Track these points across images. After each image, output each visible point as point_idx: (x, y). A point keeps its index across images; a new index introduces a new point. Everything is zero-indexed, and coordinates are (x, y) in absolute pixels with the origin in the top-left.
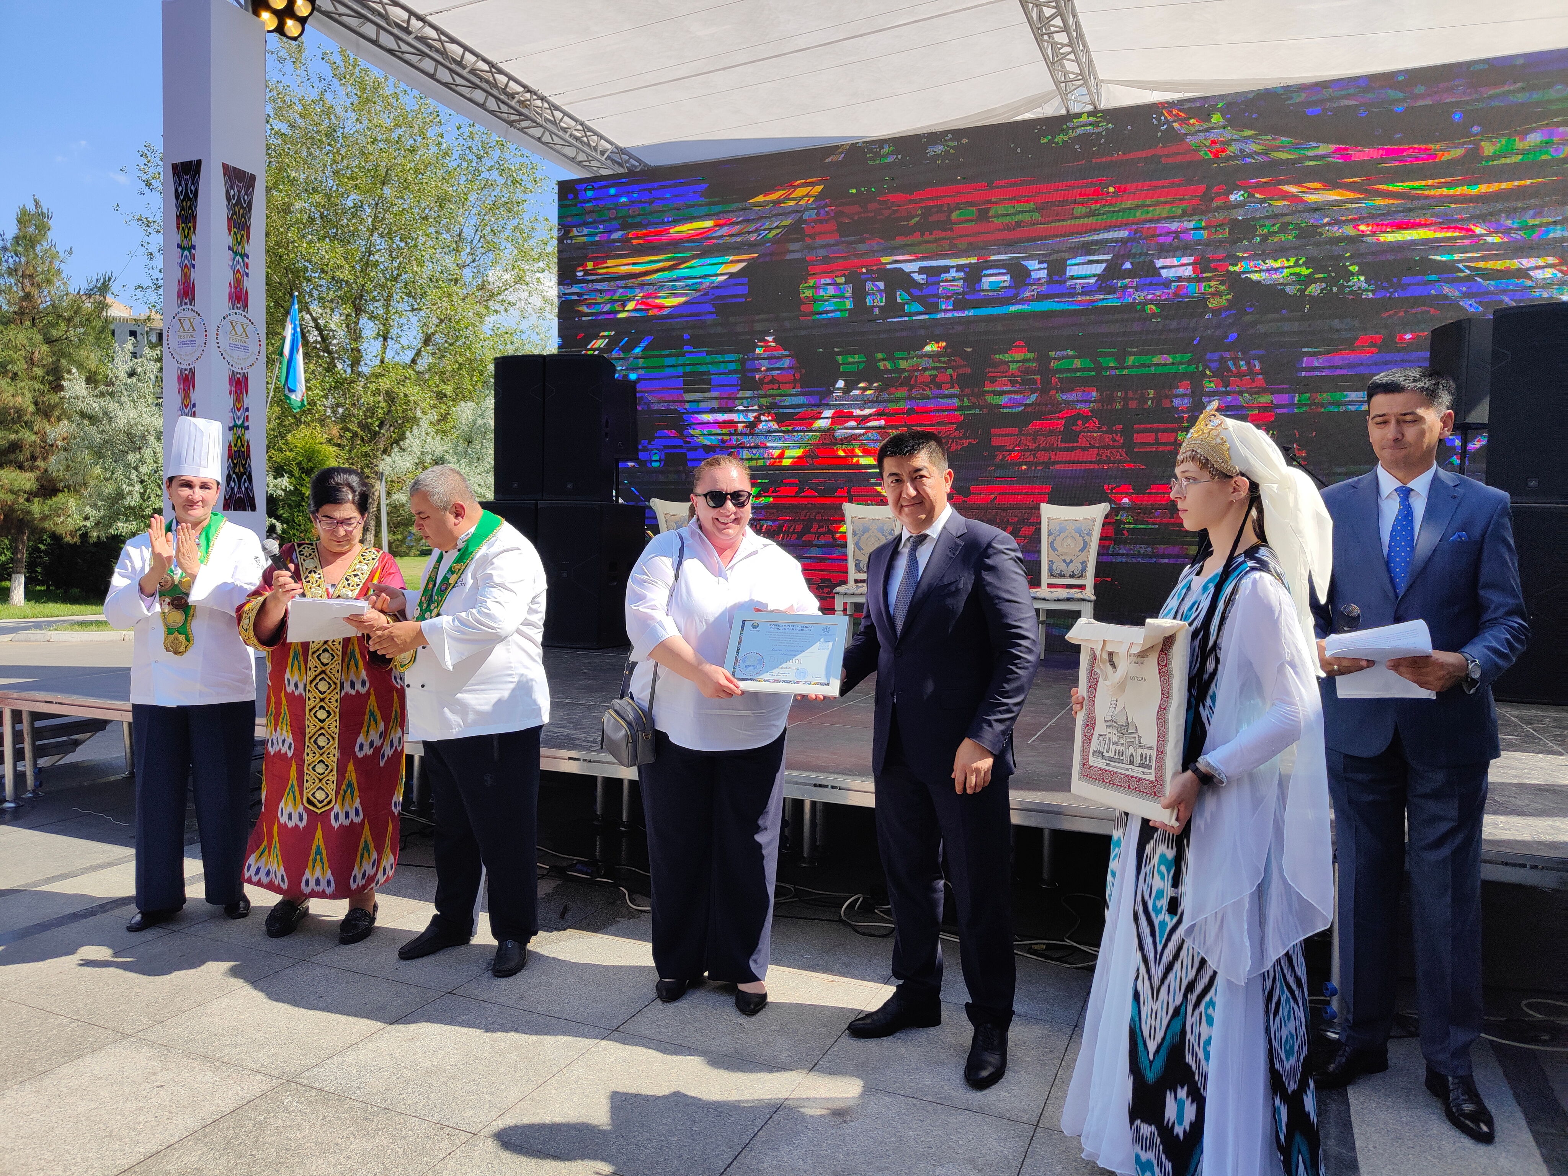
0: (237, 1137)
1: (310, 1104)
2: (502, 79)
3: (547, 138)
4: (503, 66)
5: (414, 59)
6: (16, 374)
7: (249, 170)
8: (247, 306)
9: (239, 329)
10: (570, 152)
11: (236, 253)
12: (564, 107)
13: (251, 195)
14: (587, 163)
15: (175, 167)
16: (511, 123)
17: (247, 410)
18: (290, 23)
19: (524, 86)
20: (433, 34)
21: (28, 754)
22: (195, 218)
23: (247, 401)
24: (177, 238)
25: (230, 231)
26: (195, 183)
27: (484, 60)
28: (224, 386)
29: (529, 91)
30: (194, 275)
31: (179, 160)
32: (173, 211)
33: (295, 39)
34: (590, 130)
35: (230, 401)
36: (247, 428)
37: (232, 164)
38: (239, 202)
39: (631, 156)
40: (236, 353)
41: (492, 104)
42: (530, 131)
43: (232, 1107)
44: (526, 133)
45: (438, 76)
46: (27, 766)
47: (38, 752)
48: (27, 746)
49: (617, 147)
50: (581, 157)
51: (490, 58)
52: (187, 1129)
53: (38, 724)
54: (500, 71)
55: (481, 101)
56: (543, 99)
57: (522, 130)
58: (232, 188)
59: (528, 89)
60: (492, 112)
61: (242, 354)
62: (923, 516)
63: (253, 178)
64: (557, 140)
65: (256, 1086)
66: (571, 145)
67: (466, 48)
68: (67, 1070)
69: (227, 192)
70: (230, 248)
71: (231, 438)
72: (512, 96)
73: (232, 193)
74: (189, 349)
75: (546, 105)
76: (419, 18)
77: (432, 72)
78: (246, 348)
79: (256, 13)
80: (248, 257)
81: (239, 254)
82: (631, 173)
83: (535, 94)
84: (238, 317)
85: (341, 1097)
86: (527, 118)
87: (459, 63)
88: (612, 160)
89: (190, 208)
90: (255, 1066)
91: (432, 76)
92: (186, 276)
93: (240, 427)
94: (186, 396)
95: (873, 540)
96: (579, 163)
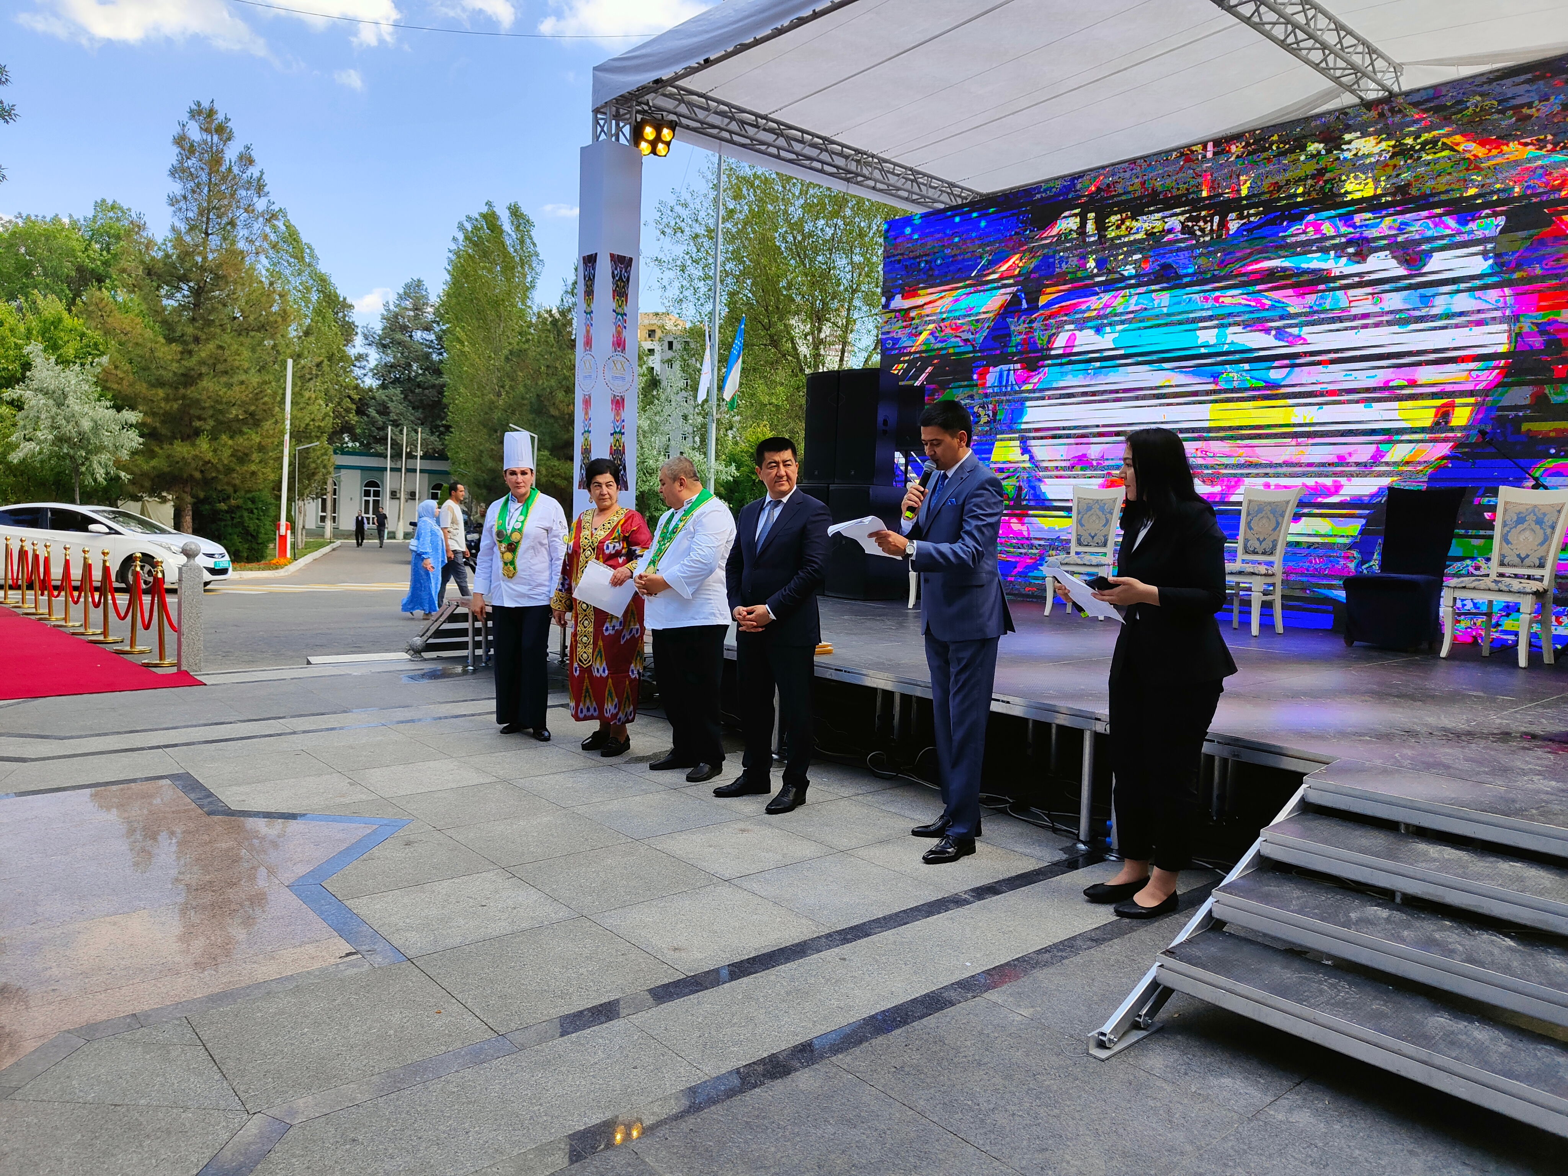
2: (835, 148)
3: (880, 186)
4: (833, 138)
5: (762, 148)
7: (628, 255)
8: (624, 350)
9: (619, 366)
10: (904, 194)
11: (618, 314)
12: (892, 160)
14: (921, 201)
15: (583, 259)
16: (848, 180)
17: (623, 422)
19: (855, 150)
20: (774, 126)
21: (483, 643)
22: (593, 292)
23: (624, 416)
24: (584, 307)
26: (594, 269)
27: (819, 137)
28: (608, 405)
29: (859, 153)
30: (592, 331)
31: (585, 255)
33: (665, 155)
34: (919, 173)
35: (611, 416)
36: (623, 435)
37: (616, 253)
38: (621, 277)
39: (963, 189)
41: (829, 169)
42: (864, 183)
44: (862, 185)
45: (782, 156)
46: (482, 651)
49: (947, 183)
50: (913, 197)
51: (823, 135)
54: (833, 142)
55: (819, 168)
56: (873, 156)
57: (857, 183)
60: (831, 175)
61: (620, 383)
63: (631, 259)
64: (889, 188)
66: (900, 189)
67: (803, 131)
69: (613, 273)
70: (614, 311)
72: (849, 157)
75: (877, 160)
76: (763, 117)
77: (777, 154)
78: (623, 379)
79: (637, 145)
80: (625, 315)
81: (621, 314)
83: (865, 154)
86: (857, 175)
87: (802, 142)
88: (947, 193)
89: (591, 286)
91: (778, 158)
92: (588, 332)
93: (618, 433)
94: (586, 413)
95: (1094, 518)
96: (913, 201)
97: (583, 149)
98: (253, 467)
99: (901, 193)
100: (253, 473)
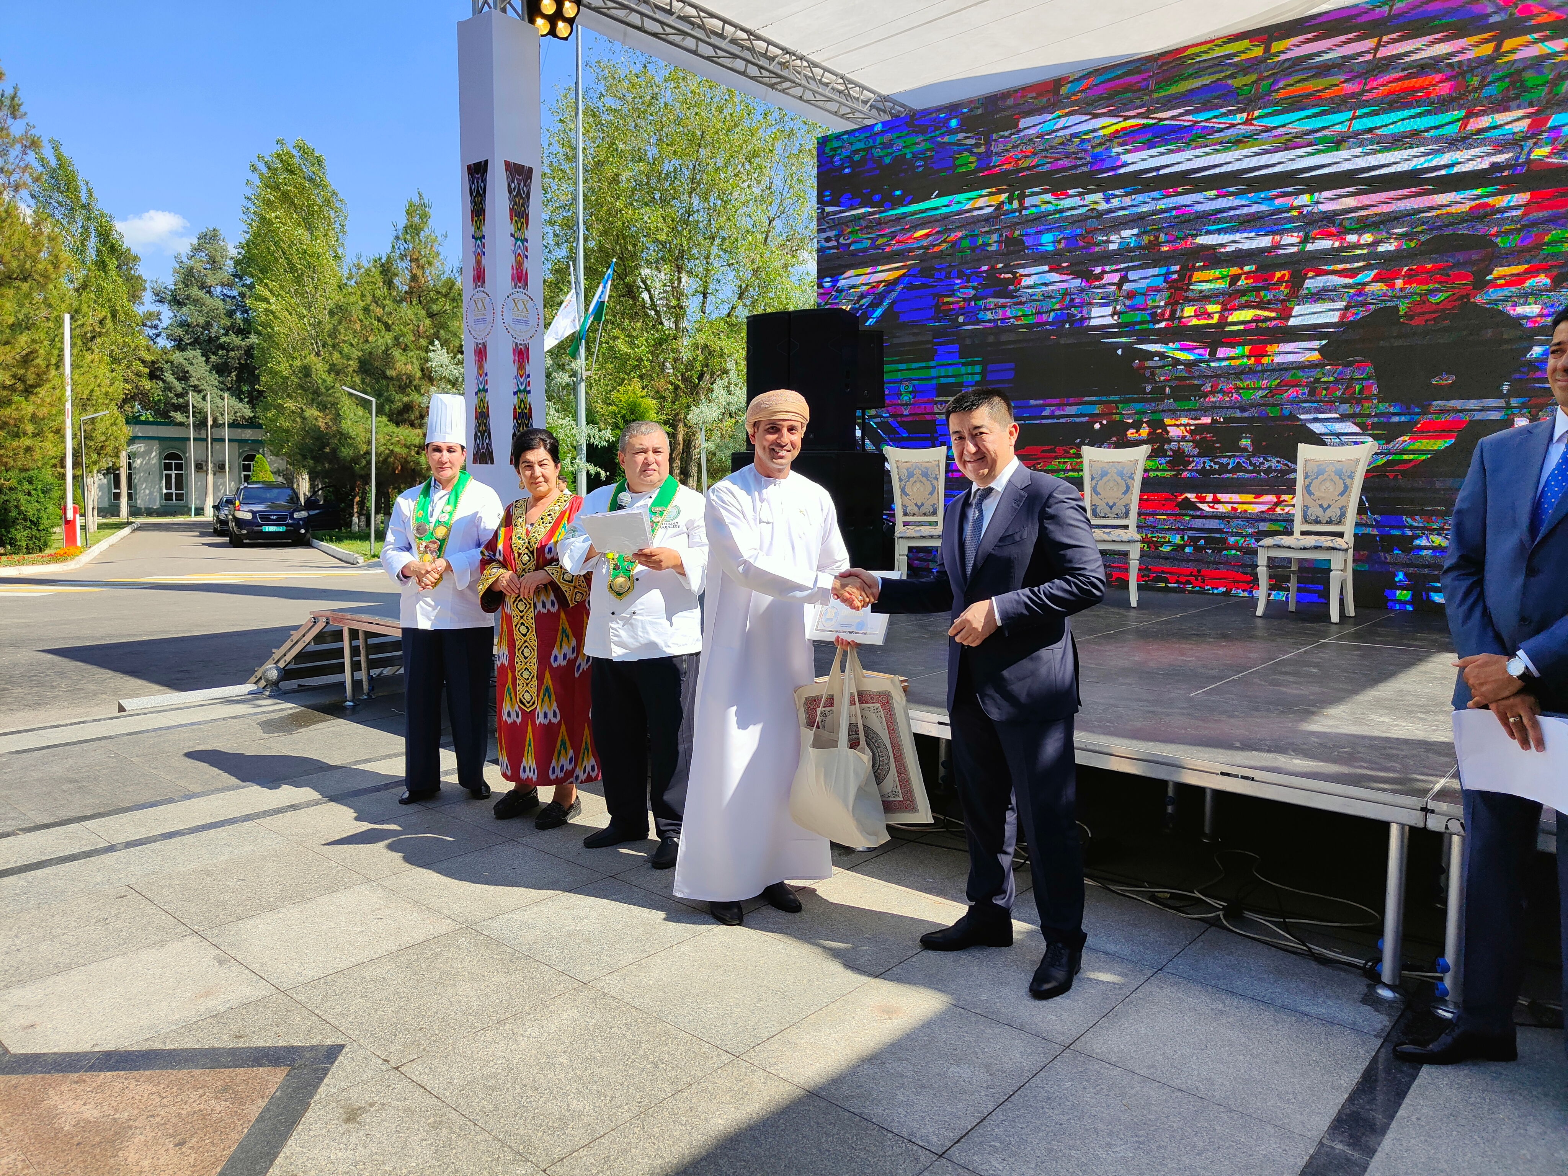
0: (418, 960)
1: (476, 944)
2: (760, 45)
3: (808, 95)
4: (760, 32)
5: (678, 39)
6: (406, 345)
7: (527, 164)
8: (526, 284)
9: (521, 306)
10: (833, 107)
11: (517, 239)
12: (824, 64)
13: (529, 186)
14: (851, 116)
15: (469, 167)
16: (772, 86)
17: (529, 376)
18: (561, 25)
19: (782, 49)
20: (693, 12)
21: (363, 665)
22: (484, 211)
23: (529, 369)
24: (472, 230)
25: (512, 219)
26: (484, 181)
27: (743, 30)
28: (509, 357)
29: (787, 53)
30: (485, 261)
31: (471, 162)
32: (469, 207)
33: (566, 39)
34: (851, 82)
35: (514, 370)
36: (529, 392)
37: (512, 160)
38: (519, 193)
39: (895, 103)
40: (519, 327)
41: (753, 71)
42: (790, 91)
43: (422, 940)
44: (787, 94)
45: (700, 51)
46: (362, 675)
47: (372, 664)
48: (362, 658)
49: (880, 95)
50: (844, 110)
51: (748, 26)
52: (387, 950)
53: (371, 641)
54: (759, 38)
55: (741, 69)
56: (801, 58)
57: (783, 91)
58: (513, 182)
59: (786, 51)
60: (753, 78)
61: (523, 327)
62: (986, 471)
63: (530, 170)
64: (819, 97)
65: (444, 926)
66: (831, 100)
67: (725, 21)
68: (324, 899)
69: (509, 186)
70: (512, 235)
71: (516, 401)
72: (773, 59)
73: (513, 186)
74: (481, 326)
75: (805, 64)
77: (694, 48)
78: (527, 322)
79: (532, 21)
80: (527, 241)
81: (520, 240)
82: (896, 117)
83: (794, 55)
84: (520, 295)
85: (500, 943)
86: (786, 79)
87: (721, 36)
88: (878, 109)
89: (481, 203)
90: (448, 913)
91: (695, 52)
92: (479, 262)
93: (523, 392)
94: (481, 367)
95: (1111, 484)
96: (843, 116)
97: (460, 24)
98: (28, 442)
99: (829, 106)
100: (28, 449)
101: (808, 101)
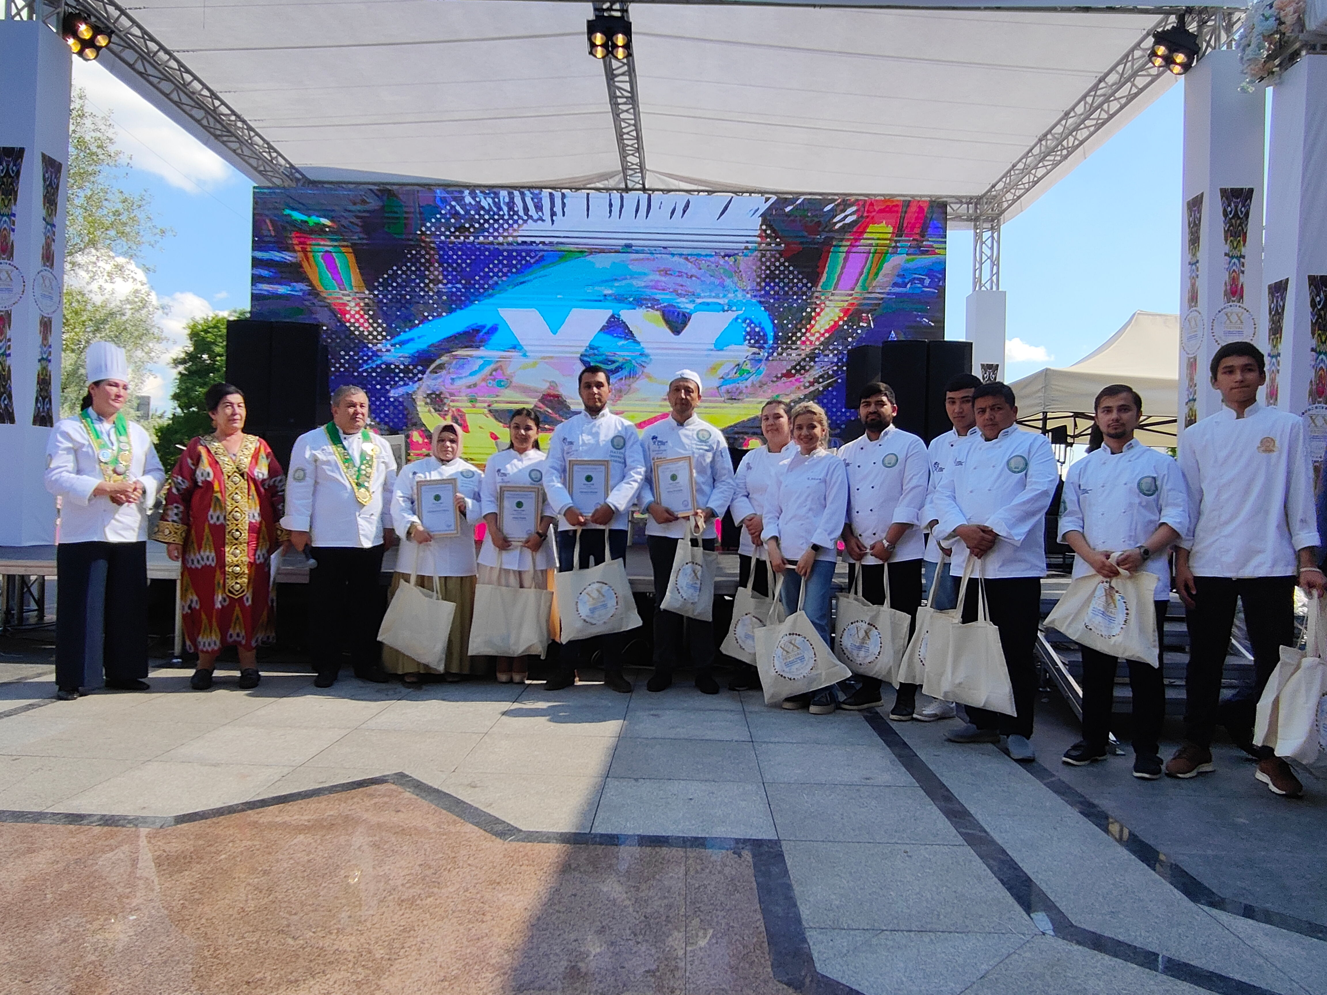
2: (216, 104)
3: (241, 151)
5: (155, 81)
7: (58, 159)
8: (54, 264)
11: (48, 223)
12: (257, 130)
13: (59, 179)
14: (265, 173)
17: (50, 347)
18: (90, 49)
19: (232, 111)
20: (175, 65)
22: (16, 193)
23: (51, 340)
25: (44, 205)
26: (17, 165)
27: (208, 90)
28: (35, 326)
29: (235, 115)
30: (13, 236)
34: (272, 148)
35: (38, 340)
36: (50, 361)
37: (47, 153)
41: (208, 121)
42: (229, 144)
44: (226, 145)
49: (289, 163)
50: (263, 168)
51: (212, 88)
54: (218, 98)
55: (199, 118)
56: (244, 122)
58: (47, 172)
59: (234, 113)
60: (204, 127)
63: (60, 165)
64: (248, 153)
66: (259, 158)
67: (197, 79)
69: (44, 176)
70: (44, 219)
71: (39, 370)
72: (220, 117)
73: (47, 176)
75: (245, 126)
76: (167, 52)
77: (168, 92)
79: (66, 38)
80: (55, 226)
81: (50, 225)
83: (240, 118)
88: (283, 172)
89: (11, 184)
91: (166, 95)
92: (6, 237)
93: (45, 360)
96: (260, 172)
101: (238, 155)
